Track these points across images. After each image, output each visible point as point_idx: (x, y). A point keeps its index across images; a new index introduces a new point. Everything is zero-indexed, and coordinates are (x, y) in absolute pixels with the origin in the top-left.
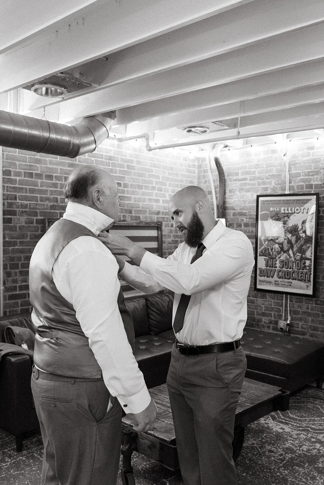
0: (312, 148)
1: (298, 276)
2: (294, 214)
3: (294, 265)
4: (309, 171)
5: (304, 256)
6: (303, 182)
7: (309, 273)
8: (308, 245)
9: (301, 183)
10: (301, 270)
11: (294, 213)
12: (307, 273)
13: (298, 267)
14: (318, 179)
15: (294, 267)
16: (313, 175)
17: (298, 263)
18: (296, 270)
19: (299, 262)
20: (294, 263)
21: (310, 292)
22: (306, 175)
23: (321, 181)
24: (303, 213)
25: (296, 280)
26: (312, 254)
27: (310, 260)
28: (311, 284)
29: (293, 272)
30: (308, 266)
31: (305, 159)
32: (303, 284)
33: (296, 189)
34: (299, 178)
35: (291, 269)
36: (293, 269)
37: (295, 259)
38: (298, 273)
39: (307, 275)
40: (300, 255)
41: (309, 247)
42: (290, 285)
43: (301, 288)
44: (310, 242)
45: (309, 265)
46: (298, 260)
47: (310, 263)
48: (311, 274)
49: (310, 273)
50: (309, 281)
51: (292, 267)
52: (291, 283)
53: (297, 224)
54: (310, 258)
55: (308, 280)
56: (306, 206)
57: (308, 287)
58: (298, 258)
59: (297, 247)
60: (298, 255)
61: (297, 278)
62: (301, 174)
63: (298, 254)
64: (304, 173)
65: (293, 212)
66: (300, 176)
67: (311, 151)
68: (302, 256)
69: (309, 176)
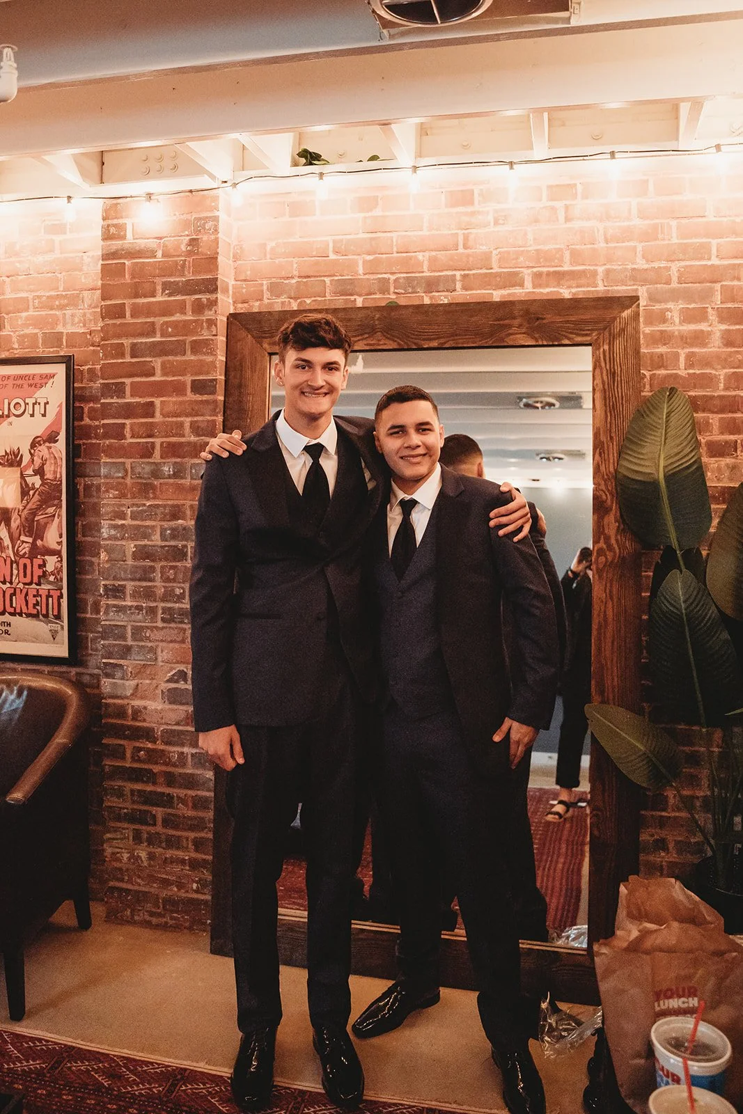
0: (59, 229)
1: (27, 605)
2: (10, 420)
3: (15, 572)
4: (53, 293)
5: (39, 543)
6: (35, 326)
7: (55, 594)
8: (51, 510)
9: (30, 330)
10: (34, 586)
11: (8, 416)
12: (52, 593)
13: (25, 576)
14: (76, 320)
15: (14, 577)
16: (61, 307)
17: (25, 566)
18: (21, 586)
19: (28, 562)
20: (14, 565)
21: (61, 650)
22: (42, 307)
23: (84, 326)
24: (32, 415)
25: (20, 614)
26: (61, 536)
27: (58, 553)
28: (62, 628)
29: (12, 591)
30: (52, 573)
31: (40, 259)
32: (41, 627)
33: (16, 346)
34: (24, 314)
35: (8, 585)
36: (11, 583)
37: (16, 554)
38: (27, 594)
39: (50, 599)
40: (30, 540)
41: (54, 516)
42: (7, 632)
43: (36, 639)
44: (56, 502)
45: (56, 568)
46: (23, 556)
47: (59, 565)
48: (61, 596)
49: (58, 593)
50: (58, 617)
51: (8, 579)
52: (9, 625)
53: (18, 448)
54: (58, 548)
55: (56, 613)
56: (41, 394)
57: (54, 634)
58: (25, 549)
59: (20, 516)
60: (23, 542)
61: (24, 610)
62: (31, 304)
63: (23, 538)
64: (36, 301)
65: (6, 413)
66: (27, 309)
67: (57, 239)
68: (34, 544)
69: (52, 309)
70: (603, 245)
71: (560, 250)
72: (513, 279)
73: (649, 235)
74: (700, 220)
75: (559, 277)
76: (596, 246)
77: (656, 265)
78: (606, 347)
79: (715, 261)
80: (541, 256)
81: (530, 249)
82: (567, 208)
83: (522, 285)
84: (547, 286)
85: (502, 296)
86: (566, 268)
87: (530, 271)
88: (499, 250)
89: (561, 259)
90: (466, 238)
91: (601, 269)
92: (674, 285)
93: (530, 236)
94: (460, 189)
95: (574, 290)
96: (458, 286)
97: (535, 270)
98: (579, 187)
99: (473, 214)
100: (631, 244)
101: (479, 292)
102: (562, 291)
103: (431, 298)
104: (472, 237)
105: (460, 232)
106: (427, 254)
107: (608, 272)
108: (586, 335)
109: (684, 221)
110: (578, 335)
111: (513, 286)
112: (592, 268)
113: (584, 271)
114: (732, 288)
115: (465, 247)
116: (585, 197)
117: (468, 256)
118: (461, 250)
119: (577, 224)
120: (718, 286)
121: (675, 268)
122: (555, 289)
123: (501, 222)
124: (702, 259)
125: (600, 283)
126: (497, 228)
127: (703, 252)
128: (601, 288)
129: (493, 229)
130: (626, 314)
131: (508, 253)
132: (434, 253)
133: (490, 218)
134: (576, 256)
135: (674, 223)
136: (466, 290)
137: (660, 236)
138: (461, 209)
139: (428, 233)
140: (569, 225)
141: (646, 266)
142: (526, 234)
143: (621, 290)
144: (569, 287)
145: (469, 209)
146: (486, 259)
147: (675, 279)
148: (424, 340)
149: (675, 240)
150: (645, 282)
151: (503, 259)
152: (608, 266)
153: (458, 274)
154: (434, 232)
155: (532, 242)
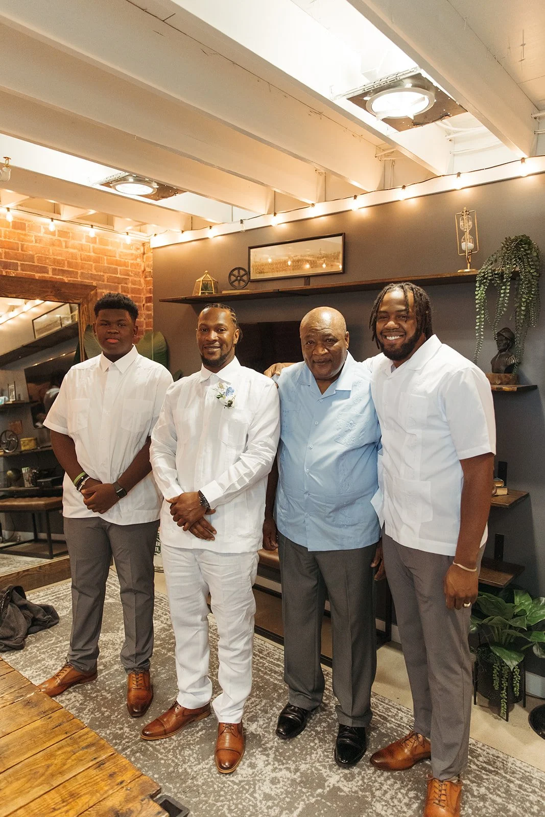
70: (80, 261)
71: (63, 260)
72: (44, 270)
73: (97, 260)
74: (114, 258)
75: (63, 272)
76: (77, 261)
77: (99, 273)
78: (86, 306)
79: (118, 276)
80: (56, 262)
81: (51, 257)
82: (66, 242)
83: (48, 273)
84: (58, 275)
85: (40, 277)
86: (66, 268)
87: (51, 267)
88: (37, 255)
89: (64, 264)
90: (22, 246)
91: (79, 272)
92: (105, 283)
93: (51, 251)
94: (19, 221)
95: (69, 279)
96: (19, 268)
97: (53, 267)
98: (71, 235)
99: (25, 235)
100: (91, 263)
101: (29, 273)
102: (64, 278)
103: (6, 272)
104: (25, 246)
105: (20, 243)
106: (4, 250)
107: (82, 273)
108: (78, 300)
109: (109, 258)
110: (75, 299)
111: (44, 273)
112: (76, 270)
113: (73, 271)
114: (125, 287)
115: (22, 250)
116: (73, 239)
117: (23, 255)
118: (20, 251)
119: (71, 250)
120: (120, 286)
121: (106, 276)
122: (61, 277)
123: (38, 242)
124: (115, 274)
125: (79, 277)
126: (37, 245)
127: (115, 271)
128: (79, 279)
129: (34, 245)
130: (92, 292)
131: (42, 256)
132: (7, 250)
133: (33, 239)
134: (70, 264)
135: (105, 257)
136: (23, 271)
137: (101, 262)
138: (19, 231)
139: (4, 240)
140: (66, 250)
141: (96, 273)
142: (49, 250)
143: (87, 281)
144: (67, 277)
145: (23, 232)
146: (32, 258)
147: (106, 280)
148: (9, 293)
149: (106, 265)
150: (95, 279)
151: (40, 259)
152: (82, 271)
153: (19, 262)
154: (7, 240)
155: (51, 254)
